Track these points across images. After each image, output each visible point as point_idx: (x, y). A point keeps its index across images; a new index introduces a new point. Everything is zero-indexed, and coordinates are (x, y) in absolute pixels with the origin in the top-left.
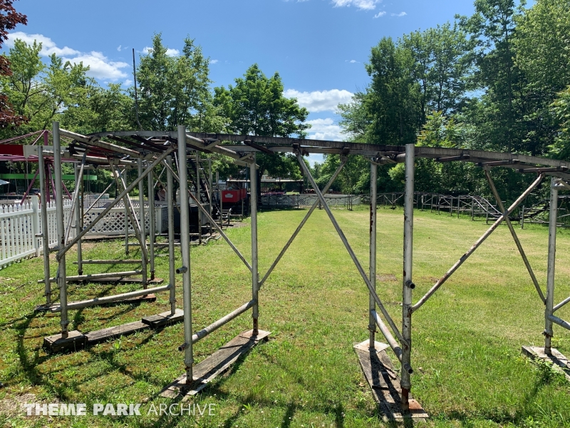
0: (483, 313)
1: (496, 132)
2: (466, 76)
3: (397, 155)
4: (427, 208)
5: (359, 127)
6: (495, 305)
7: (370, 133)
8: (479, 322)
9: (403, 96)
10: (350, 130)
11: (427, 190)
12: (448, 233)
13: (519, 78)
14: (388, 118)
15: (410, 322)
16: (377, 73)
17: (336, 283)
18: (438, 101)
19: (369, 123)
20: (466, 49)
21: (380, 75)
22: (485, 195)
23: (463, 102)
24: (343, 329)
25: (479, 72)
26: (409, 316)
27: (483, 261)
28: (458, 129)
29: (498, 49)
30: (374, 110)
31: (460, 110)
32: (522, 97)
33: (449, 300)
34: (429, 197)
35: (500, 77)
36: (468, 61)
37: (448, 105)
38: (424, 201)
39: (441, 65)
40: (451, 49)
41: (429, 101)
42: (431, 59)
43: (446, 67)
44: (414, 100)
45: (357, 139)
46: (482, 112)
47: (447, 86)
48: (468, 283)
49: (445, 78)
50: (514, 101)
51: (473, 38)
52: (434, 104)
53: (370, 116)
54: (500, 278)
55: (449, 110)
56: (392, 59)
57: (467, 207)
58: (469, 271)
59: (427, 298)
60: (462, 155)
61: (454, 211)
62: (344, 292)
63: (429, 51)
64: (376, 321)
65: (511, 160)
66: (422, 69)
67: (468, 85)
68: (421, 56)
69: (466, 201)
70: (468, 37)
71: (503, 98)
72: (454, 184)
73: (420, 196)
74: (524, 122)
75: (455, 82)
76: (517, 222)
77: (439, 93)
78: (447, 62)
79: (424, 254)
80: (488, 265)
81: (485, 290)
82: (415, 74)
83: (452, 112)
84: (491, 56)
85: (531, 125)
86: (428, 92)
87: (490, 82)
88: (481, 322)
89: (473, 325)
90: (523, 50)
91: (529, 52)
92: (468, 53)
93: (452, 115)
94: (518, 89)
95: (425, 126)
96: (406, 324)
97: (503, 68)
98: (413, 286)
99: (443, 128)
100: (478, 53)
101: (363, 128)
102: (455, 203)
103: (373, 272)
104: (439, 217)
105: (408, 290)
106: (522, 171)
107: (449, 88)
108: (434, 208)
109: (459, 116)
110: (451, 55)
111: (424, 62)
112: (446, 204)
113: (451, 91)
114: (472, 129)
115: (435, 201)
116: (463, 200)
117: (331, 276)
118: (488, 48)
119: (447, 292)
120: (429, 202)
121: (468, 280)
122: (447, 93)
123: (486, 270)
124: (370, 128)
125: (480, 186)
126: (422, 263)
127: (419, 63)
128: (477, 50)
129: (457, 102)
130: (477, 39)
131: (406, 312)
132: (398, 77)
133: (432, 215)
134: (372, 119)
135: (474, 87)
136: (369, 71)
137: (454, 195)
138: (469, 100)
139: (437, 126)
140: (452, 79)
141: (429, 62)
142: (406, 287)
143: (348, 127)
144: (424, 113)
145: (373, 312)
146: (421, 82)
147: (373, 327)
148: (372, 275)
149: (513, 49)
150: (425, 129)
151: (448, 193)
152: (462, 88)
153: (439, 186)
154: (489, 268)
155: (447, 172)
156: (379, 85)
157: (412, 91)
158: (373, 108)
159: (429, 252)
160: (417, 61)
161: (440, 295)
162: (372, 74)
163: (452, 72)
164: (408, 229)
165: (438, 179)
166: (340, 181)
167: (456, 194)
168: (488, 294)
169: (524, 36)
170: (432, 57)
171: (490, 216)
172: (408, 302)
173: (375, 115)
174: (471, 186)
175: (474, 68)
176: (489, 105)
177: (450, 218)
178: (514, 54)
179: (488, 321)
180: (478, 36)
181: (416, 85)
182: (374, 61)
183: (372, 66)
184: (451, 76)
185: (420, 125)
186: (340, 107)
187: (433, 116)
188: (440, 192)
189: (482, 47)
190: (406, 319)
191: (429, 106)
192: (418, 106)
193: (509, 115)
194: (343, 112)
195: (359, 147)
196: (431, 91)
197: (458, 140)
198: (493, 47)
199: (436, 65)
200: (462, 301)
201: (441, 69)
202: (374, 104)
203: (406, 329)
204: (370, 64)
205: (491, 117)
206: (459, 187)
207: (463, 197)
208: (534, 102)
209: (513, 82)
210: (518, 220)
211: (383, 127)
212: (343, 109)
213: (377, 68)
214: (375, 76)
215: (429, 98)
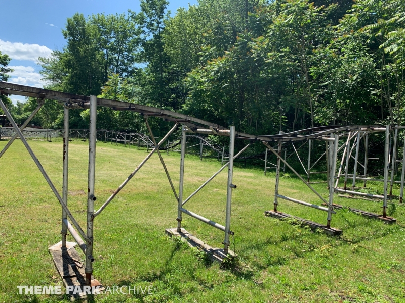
0: (143, 211)
1: (153, 93)
2: (135, 53)
3: (84, 103)
4: (109, 141)
5: (57, 77)
6: (150, 205)
7: (67, 83)
8: (141, 218)
9: (91, 59)
10: (49, 78)
11: (109, 128)
12: (123, 158)
13: (166, 60)
14: (80, 73)
15: (92, 225)
16: (71, 38)
17: (35, 200)
18: (117, 66)
19: (65, 75)
20: (136, 34)
21: (74, 40)
22: (147, 133)
23: (133, 70)
24: (39, 236)
25: (143, 52)
26: (92, 220)
27: (144, 176)
28: (130, 88)
29: (155, 39)
30: (69, 66)
31: (131, 75)
32: (168, 72)
33: (122, 205)
34: (110, 133)
35: (156, 57)
36: (137, 42)
37: (123, 70)
38: (107, 136)
39: (119, 41)
40: (126, 32)
41: (110, 65)
42: (112, 36)
43: (122, 44)
44: (99, 63)
45: (55, 86)
46: (145, 78)
47: (123, 57)
48: (134, 192)
49: (121, 51)
50: (164, 74)
51: (139, 28)
52: (114, 68)
53: (66, 70)
54: (154, 187)
55: (124, 74)
56: (83, 30)
57: (136, 141)
58: (135, 184)
59: (105, 206)
60: (130, 106)
61: (127, 144)
62: (41, 207)
63: (111, 30)
64: (67, 226)
65: (160, 113)
66: (106, 42)
67: (136, 59)
68: (105, 33)
69: (135, 136)
70: (136, 26)
71: (157, 71)
72: (127, 125)
73: (104, 133)
74: (170, 88)
75: (128, 55)
76: (165, 151)
77: (117, 61)
78: (123, 41)
79: (106, 174)
80: (147, 179)
81: (145, 195)
82: (100, 45)
83: (125, 75)
84: (150, 43)
85: (173, 91)
86: (110, 59)
87: (150, 59)
88: (142, 217)
89: (137, 220)
90: (169, 43)
91: (172, 44)
92: (136, 37)
93: (126, 78)
94: (166, 67)
95: (107, 83)
96: (90, 226)
97: (157, 52)
98: (95, 199)
99: (120, 86)
100: (142, 39)
101: (61, 79)
102: (128, 138)
103: (66, 190)
104: (117, 147)
105: (91, 202)
106: (166, 120)
107: (124, 58)
108: (113, 141)
109: (130, 79)
110: (125, 36)
111: (107, 37)
112: (122, 139)
113: (126, 61)
114: (138, 89)
115: (114, 136)
116: (133, 136)
117: (31, 195)
118: (149, 37)
119: (121, 199)
120: (110, 137)
121: (135, 190)
122: (122, 62)
123: (146, 182)
124: (66, 79)
125: (144, 127)
126: (104, 180)
127: (103, 37)
128: (142, 36)
129: (129, 69)
130: (142, 29)
131: (90, 218)
132: (87, 44)
133: (112, 146)
134: (67, 72)
135: (140, 61)
136: (65, 35)
137: (127, 132)
138: (137, 69)
139: (116, 84)
140: (126, 53)
141: (111, 38)
142: (90, 200)
143: (48, 76)
144: (107, 73)
145: (65, 220)
146: (105, 51)
147: (65, 232)
148: (65, 193)
149: (163, 41)
150: (107, 85)
151: (123, 131)
152: (132, 60)
153: (117, 126)
154: (148, 181)
155: (122, 116)
156: (73, 47)
157: (98, 57)
158: (69, 64)
159: (109, 172)
160: (101, 35)
161: (116, 201)
162: (68, 38)
163: (126, 48)
164: (92, 157)
165: (116, 121)
166: (41, 118)
167: (128, 132)
168: (147, 198)
169: (169, 34)
170: (112, 35)
171: (149, 147)
172: (91, 210)
173: (70, 70)
174: (138, 127)
175: (140, 49)
176: (149, 74)
177: (124, 148)
178: (163, 44)
179: (146, 216)
180: (142, 27)
181: (101, 52)
182: (69, 28)
183: (68, 32)
184: (126, 51)
185: (104, 82)
186: (40, 59)
187: (113, 77)
188: (117, 130)
189: (146, 35)
190: (90, 223)
191: (111, 69)
192: (103, 68)
193: (160, 83)
194: (43, 63)
195: (53, 94)
196: (112, 59)
197: (129, 95)
198: (152, 37)
199: (115, 41)
200: (130, 205)
201: (119, 44)
202: (69, 61)
203: (90, 230)
204: (66, 30)
205: (150, 82)
206: (130, 127)
207: (133, 134)
208: (175, 76)
209: (163, 62)
210: (166, 149)
211: (76, 80)
212: (43, 61)
213: (71, 34)
214: (69, 40)
215: (110, 63)
